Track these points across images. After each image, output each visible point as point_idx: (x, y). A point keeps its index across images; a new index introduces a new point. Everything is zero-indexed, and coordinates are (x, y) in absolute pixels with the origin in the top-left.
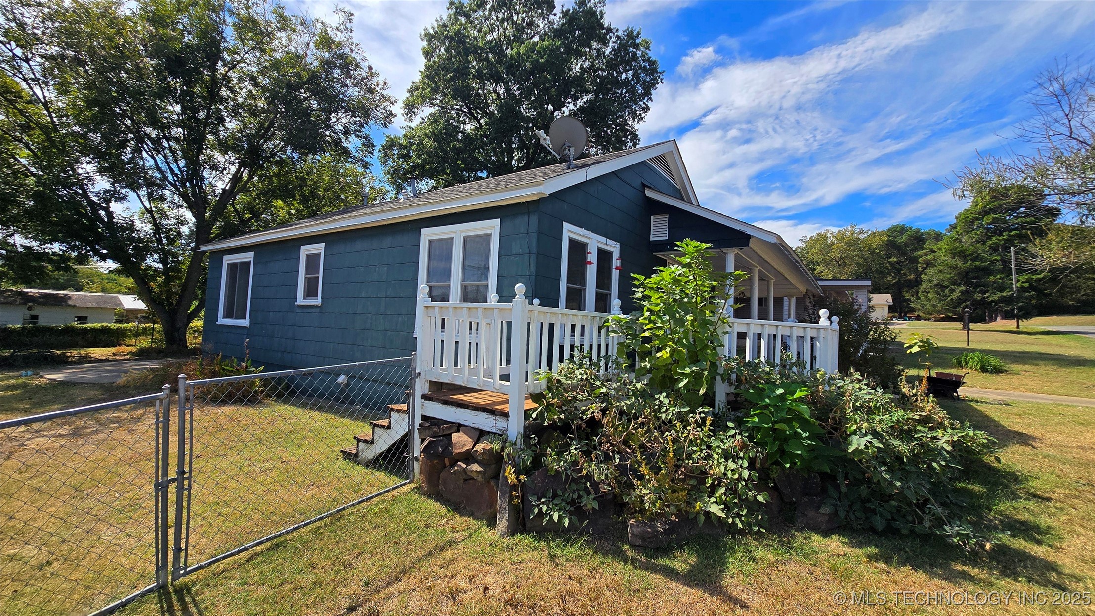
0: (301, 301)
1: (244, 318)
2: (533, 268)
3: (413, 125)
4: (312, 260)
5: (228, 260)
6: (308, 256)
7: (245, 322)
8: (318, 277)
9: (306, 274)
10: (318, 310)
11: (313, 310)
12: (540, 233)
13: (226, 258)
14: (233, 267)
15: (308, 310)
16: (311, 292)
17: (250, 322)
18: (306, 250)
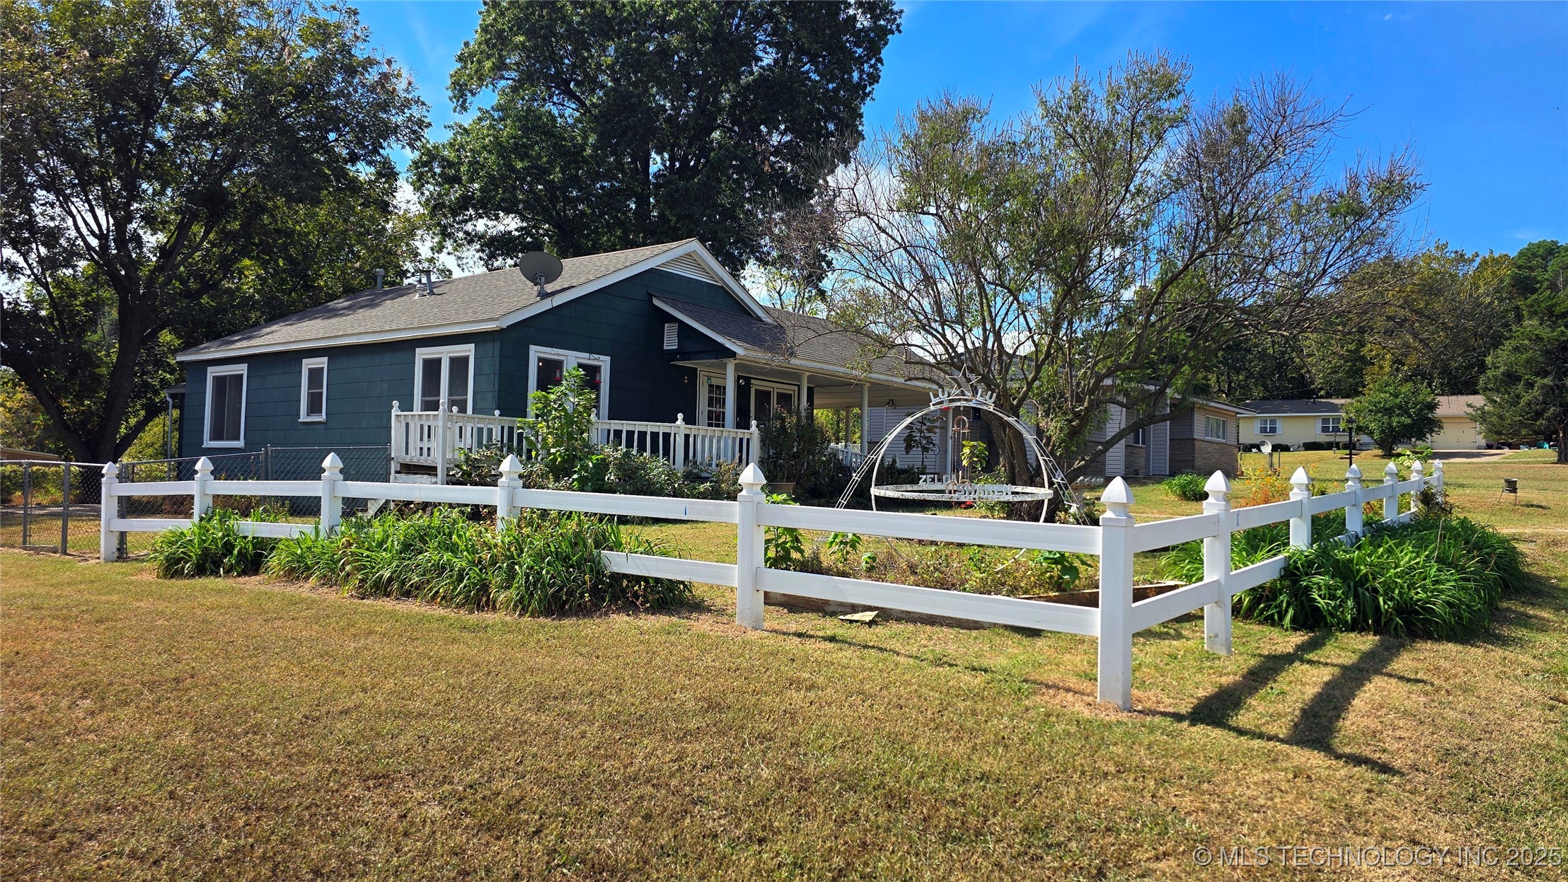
0: (303, 417)
1: (238, 439)
2: (497, 386)
3: (467, 120)
4: (315, 374)
5: (213, 372)
6: (311, 371)
7: (240, 444)
8: (322, 393)
9: (309, 389)
10: (323, 426)
11: (319, 427)
12: (502, 357)
13: (210, 369)
14: (219, 381)
15: (313, 427)
16: (314, 407)
17: (246, 444)
18: (308, 364)
